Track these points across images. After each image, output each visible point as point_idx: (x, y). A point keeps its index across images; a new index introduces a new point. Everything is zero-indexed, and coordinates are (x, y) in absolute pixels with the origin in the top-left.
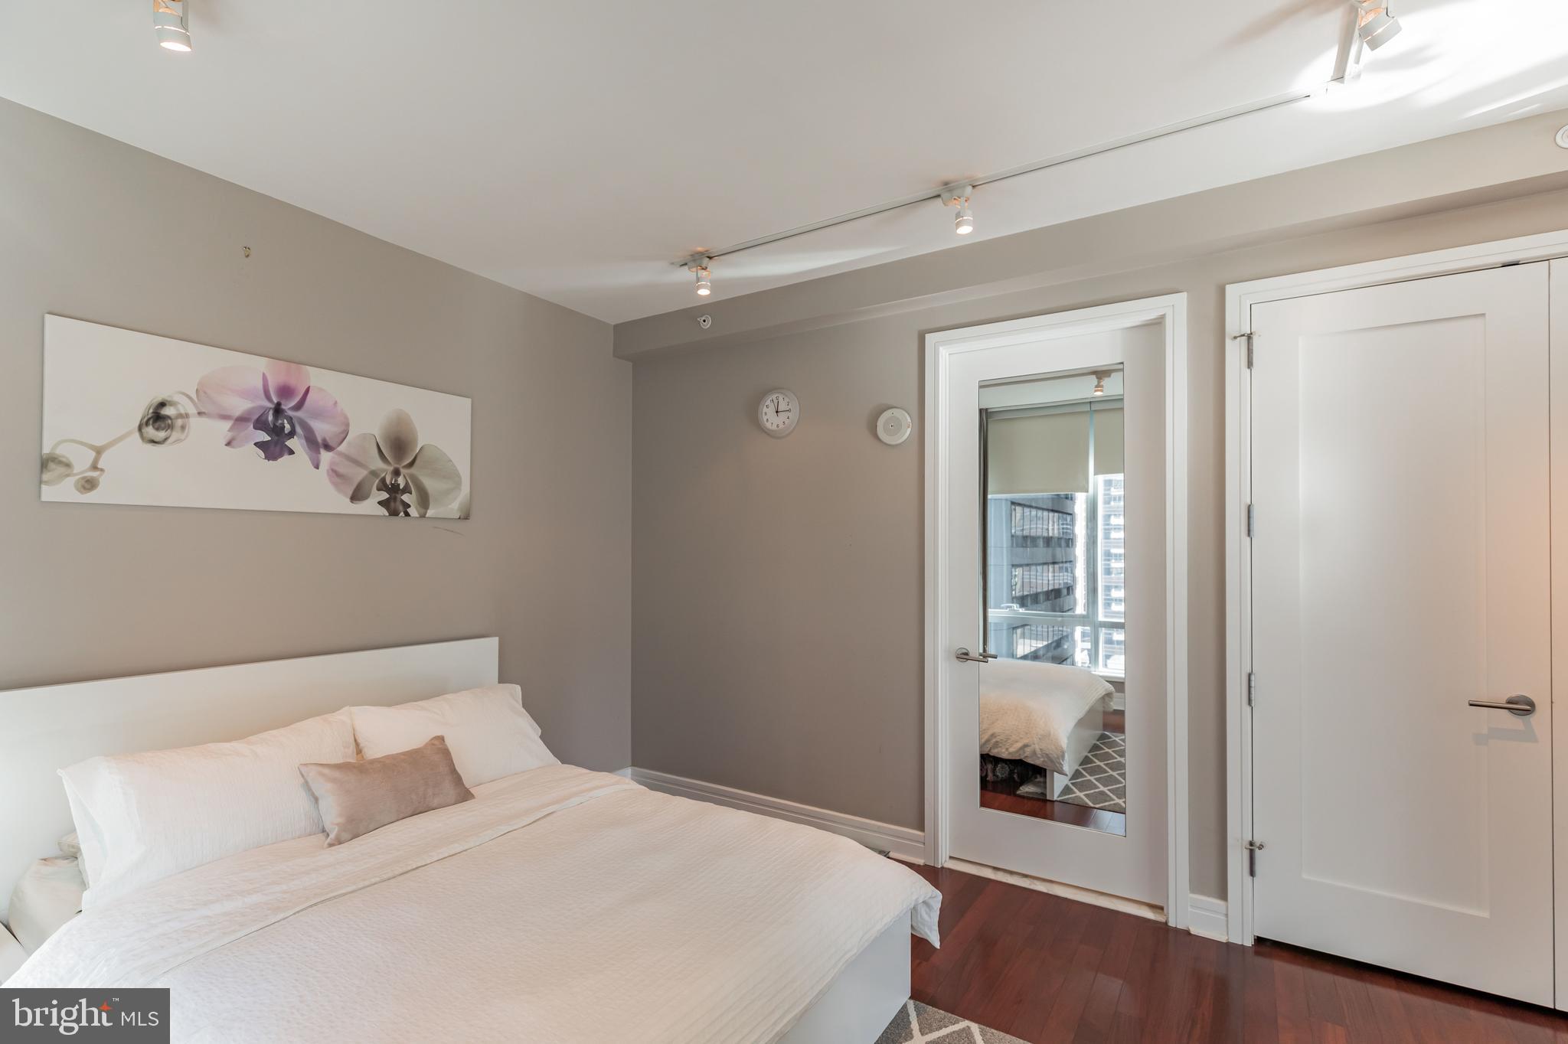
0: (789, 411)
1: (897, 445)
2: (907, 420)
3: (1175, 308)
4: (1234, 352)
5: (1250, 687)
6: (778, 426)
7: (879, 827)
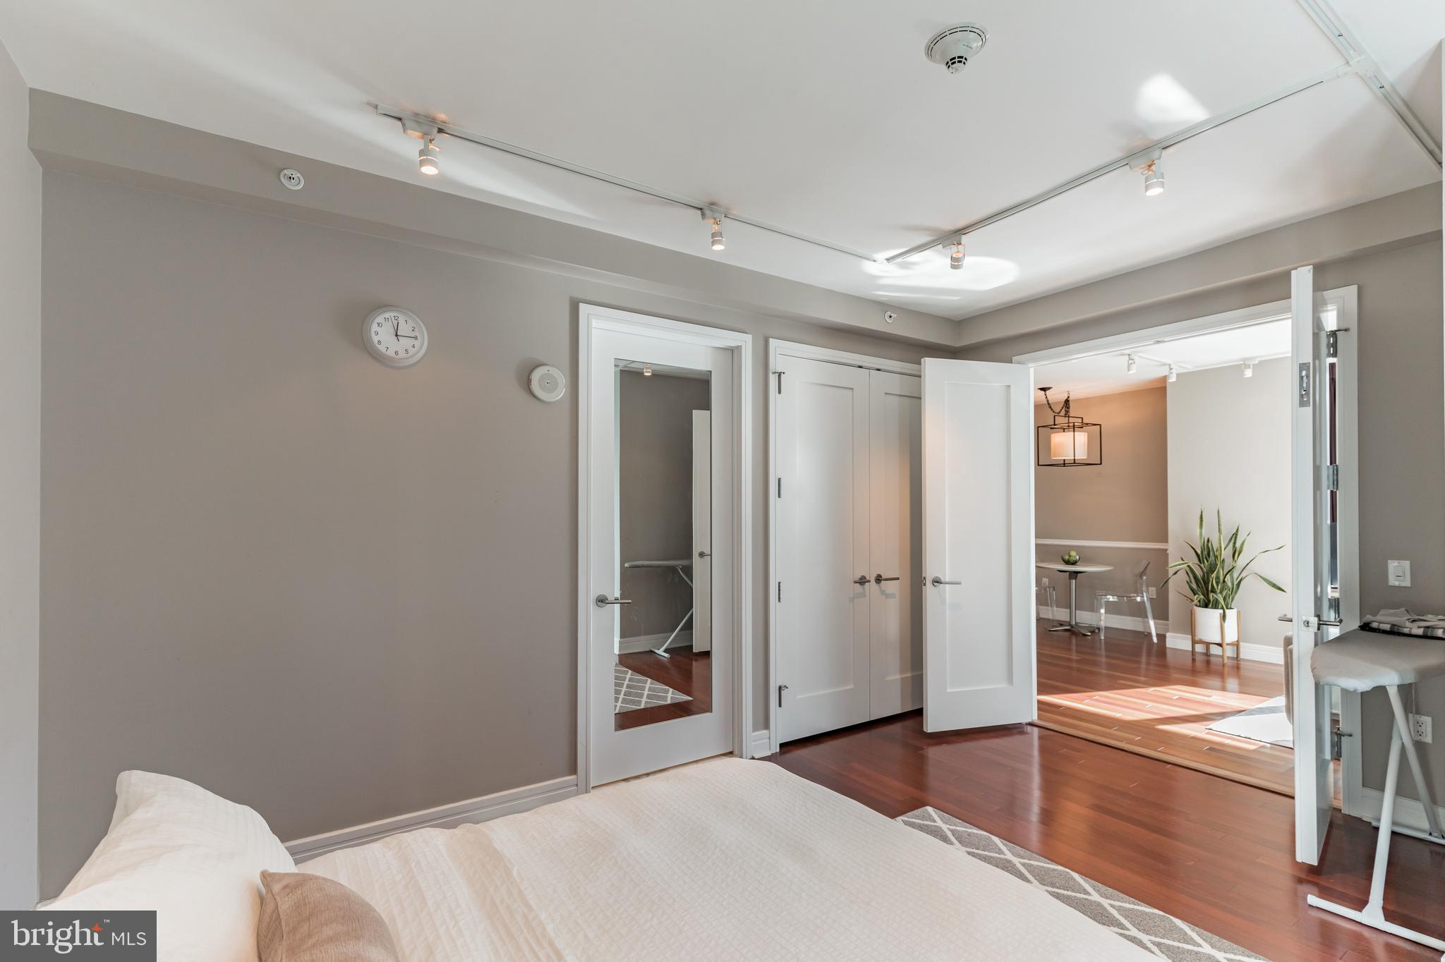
0: (416, 338)
1: (549, 403)
2: (562, 380)
3: (745, 342)
4: (773, 380)
5: (779, 590)
6: (396, 353)
7: (530, 790)
